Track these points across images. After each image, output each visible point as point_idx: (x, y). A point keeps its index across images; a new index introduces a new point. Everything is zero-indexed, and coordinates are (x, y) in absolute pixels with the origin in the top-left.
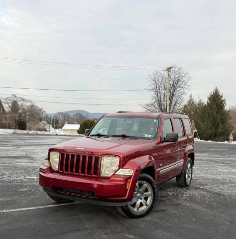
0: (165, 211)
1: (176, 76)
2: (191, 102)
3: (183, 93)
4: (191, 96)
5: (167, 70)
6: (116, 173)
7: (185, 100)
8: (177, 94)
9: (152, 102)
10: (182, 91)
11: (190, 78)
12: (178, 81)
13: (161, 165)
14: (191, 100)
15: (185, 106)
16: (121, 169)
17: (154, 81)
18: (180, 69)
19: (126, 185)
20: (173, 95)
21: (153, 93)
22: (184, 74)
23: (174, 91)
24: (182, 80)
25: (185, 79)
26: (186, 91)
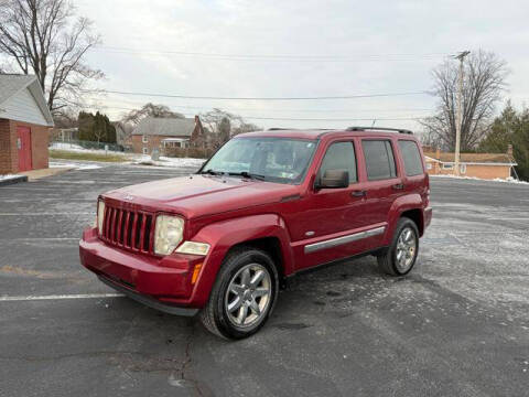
0: (305, 327)
1: (484, 68)
2: (508, 114)
3: (496, 98)
4: (509, 102)
5: (459, 57)
6: (179, 250)
7: (498, 110)
8: (483, 100)
9: (437, 114)
10: (493, 94)
11: (509, 71)
12: (487, 76)
13: (309, 233)
14: (509, 109)
15: (498, 121)
16: (186, 243)
17: (443, 78)
18: (492, 55)
19: (190, 274)
20: (476, 102)
21: (438, 99)
22: (497, 66)
23: (478, 95)
24: (495, 75)
25: (500, 73)
26: (502, 93)
